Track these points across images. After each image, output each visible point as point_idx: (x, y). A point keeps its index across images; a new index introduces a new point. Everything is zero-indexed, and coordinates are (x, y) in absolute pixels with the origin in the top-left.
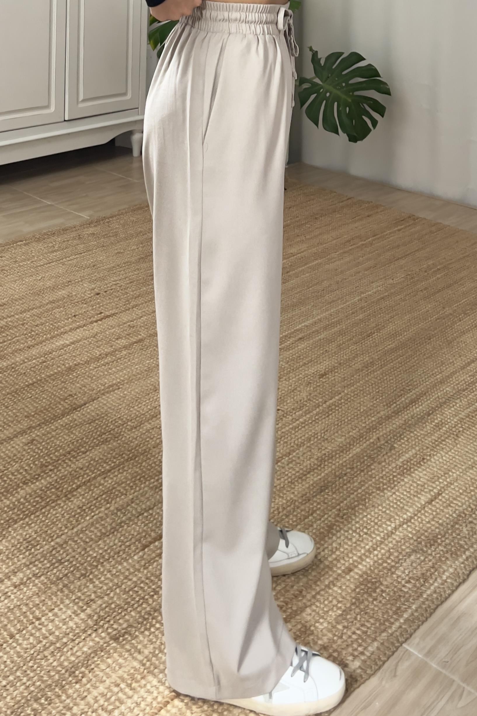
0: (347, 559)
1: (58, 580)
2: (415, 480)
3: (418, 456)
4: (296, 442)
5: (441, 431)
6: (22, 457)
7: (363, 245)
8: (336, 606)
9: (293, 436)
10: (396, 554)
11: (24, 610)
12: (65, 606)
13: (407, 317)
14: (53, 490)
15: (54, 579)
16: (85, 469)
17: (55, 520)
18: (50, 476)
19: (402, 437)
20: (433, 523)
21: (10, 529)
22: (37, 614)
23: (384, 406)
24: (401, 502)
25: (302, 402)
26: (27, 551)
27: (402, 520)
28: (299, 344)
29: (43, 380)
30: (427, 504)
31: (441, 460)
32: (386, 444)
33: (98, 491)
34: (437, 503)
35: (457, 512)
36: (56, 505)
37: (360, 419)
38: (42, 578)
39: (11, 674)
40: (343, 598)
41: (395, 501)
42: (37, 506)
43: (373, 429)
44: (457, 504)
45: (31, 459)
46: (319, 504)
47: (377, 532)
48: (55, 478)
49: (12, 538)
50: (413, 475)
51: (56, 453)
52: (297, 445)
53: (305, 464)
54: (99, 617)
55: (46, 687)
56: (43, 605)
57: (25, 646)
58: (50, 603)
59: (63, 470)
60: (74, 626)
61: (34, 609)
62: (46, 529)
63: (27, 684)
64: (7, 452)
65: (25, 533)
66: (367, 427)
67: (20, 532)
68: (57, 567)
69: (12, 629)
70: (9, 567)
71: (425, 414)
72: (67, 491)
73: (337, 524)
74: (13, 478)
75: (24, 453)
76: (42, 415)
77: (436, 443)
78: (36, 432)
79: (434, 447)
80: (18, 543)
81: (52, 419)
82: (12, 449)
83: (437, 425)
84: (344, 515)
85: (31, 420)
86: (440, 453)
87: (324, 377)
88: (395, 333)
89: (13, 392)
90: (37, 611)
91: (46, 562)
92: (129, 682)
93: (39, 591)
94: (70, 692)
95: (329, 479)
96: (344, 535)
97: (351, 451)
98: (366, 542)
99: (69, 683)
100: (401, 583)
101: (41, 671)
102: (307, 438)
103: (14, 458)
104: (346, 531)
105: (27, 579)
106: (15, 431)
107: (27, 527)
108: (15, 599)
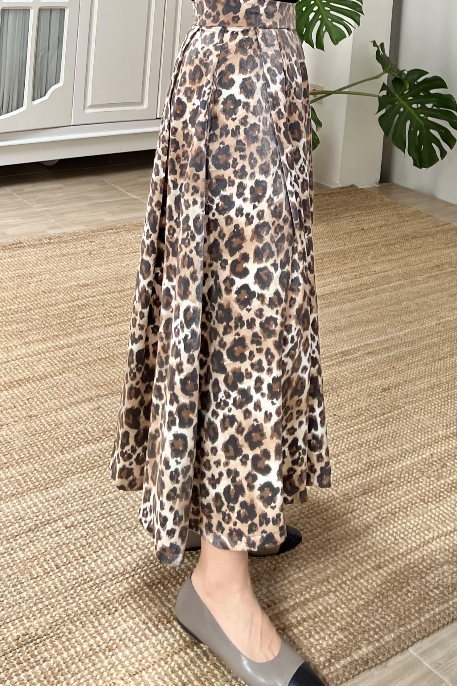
0: (379, 558)
1: (105, 528)
4: (347, 446)
6: (87, 420)
8: (360, 596)
9: (345, 440)
10: (428, 561)
11: (71, 548)
12: (108, 551)
15: (102, 527)
21: (68, 479)
24: (443, 516)
25: (360, 411)
26: (81, 500)
27: (441, 532)
29: (115, 357)
32: (438, 461)
37: (416, 435)
38: (92, 524)
39: (53, 597)
40: (368, 590)
41: (437, 514)
42: (95, 464)
43: (428, 446)
45: (95, 423)
46: (359, 504)
47: (413, 539)
52: (348, 449)
53: (352, 467)
54: (138, 565)
55: (82, 613)
56: (89, 547)
57: (68, 577)
60: (115, 569)
61: (81, 549)
62: (100, 485)
63: (66, 608)
64: (74, 414)
65: (81, 485)
66: (422, 443)
67: (77, 483)
68: (106, 518)
69: (59, 561)
70: (63, 510)
73: (374, 525)
74: (77, 436)
75: (90, 417)
76: (110, 387)
78: (103, 400)
80: (74, 492)
82: (79, 412)
84: (383, 518)
85: (99, 390)
87: (387, 391)
89: (86, 363)
90: (83, 551)
91: (96, 511)
92: (156, 623)
93: (87, 534)
94: (103, 621)
95: (374, 484)
96: (380, 536)
97: (401, 462)
98: (400, 545)
99: (103, 614)
100: (429, 587)
101: (80, 599)
102: (359, 444)
103: (80, 420)
104: (382, 533)
105: (78, 523)
106: (83, 397)
107: (83, 480)
108: (65, 538)
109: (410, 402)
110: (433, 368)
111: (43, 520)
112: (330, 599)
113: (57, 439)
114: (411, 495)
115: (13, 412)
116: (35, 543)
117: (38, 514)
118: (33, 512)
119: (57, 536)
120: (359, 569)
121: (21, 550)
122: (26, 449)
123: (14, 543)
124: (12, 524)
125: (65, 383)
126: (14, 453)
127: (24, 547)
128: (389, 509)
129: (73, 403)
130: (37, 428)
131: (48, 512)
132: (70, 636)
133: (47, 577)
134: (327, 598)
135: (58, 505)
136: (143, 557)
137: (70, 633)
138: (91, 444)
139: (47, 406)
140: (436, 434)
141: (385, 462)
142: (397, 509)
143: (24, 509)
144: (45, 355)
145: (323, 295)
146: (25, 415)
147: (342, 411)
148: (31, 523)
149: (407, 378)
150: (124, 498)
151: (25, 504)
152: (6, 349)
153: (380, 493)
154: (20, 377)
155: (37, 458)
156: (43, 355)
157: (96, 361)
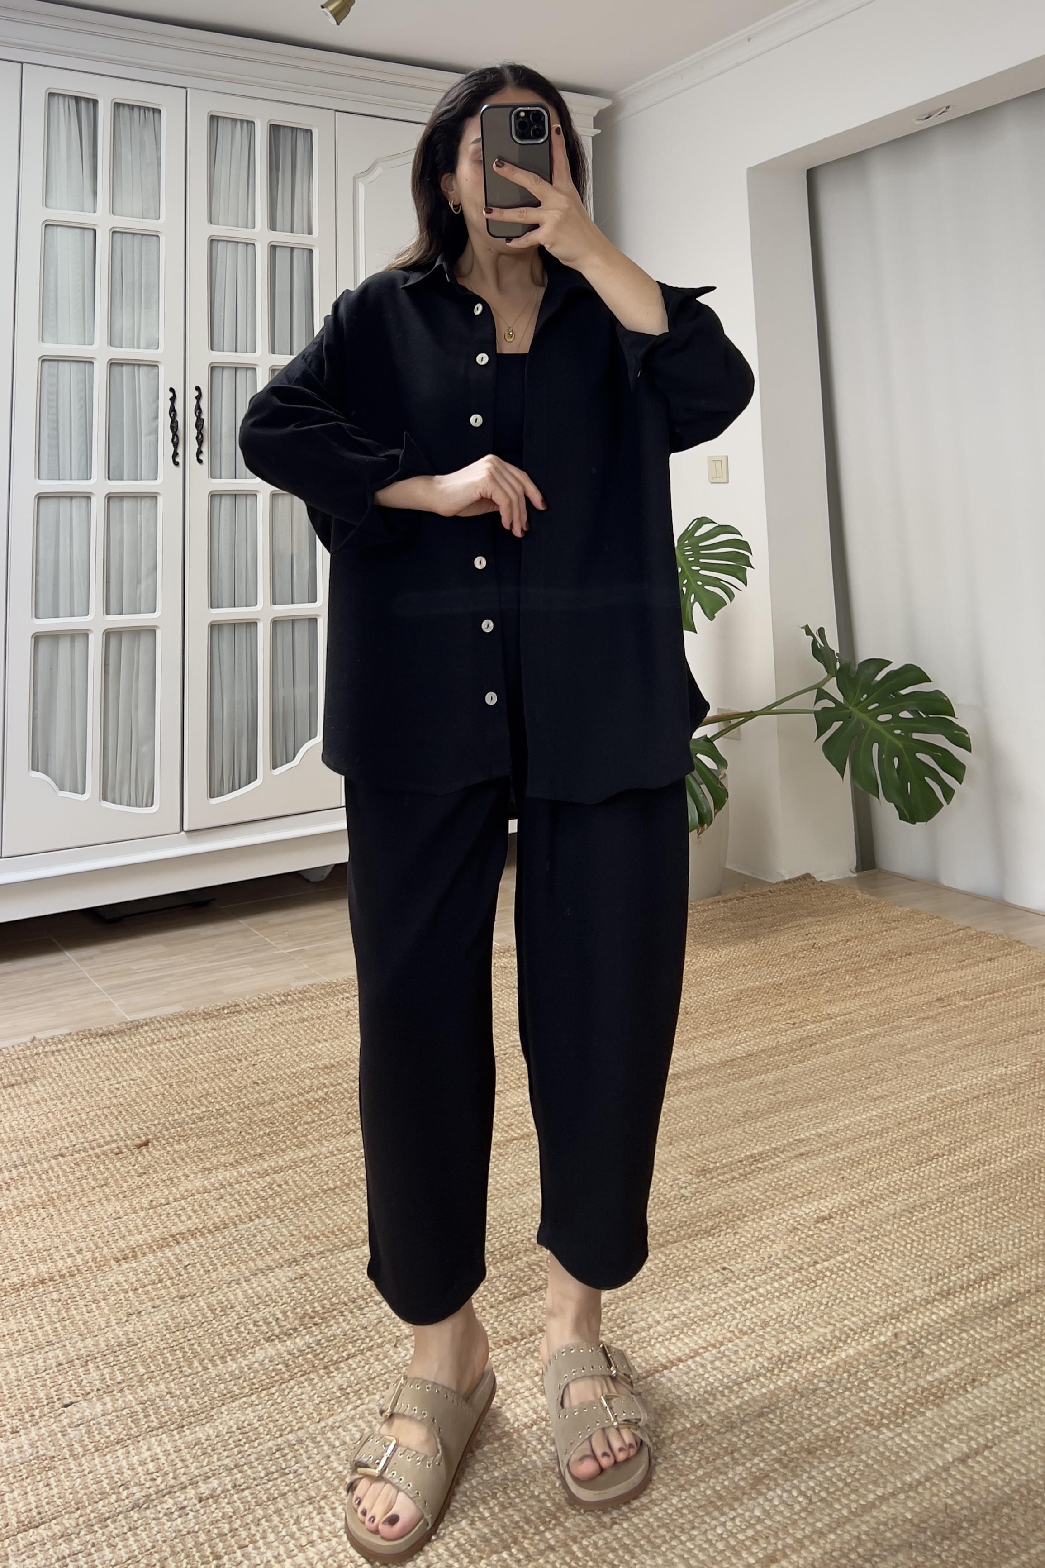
0: (773, 1541)
1: (269, 1500)
2: (946, 1416)
3: (965, 1374)
4: (740, 1326)
5: (1024, 1334)
6: (279, 1299)
7: (967, 1007)
9: (738, 1315)
10: (870, 1545)
11: (201, 1540)
13: (1013, 1134)
14: (309, 1356)
15: (264, 1498)
16: (369, 1329)
17: (296, 1405)
18: (312, 1332)
19: (943, 1337)
20: (959, 1498)
21: (223, 1409)
22: (219, 1550)
23: (924, 1280)
24: (907, 1453)
25: (772, 1259)
26: (236, 1447)
27: (899, 1485)
28: (796, 1163)
29: (351, 1185)
30: (956, 1463)
31: (1008, 1386)
32: (908, 1347)
33: (381, 1367)
34: (979, 1462)
35: (1014, 1484)
36: (306, 1380)
37: (871, 1299)
38: (246, 1493)
41: (895, 1449)
42: (277, 1378)
43: (892, 1319)
44: (1018, 1471)
45: (292, 1304)
46: (748, 1436)
47: (845, 1501)
48: (319, 1337)
49: (221, 1424)
50: (946, 1407)
51: (334, 1299)
52: (741, 1331)
53: (744, 1365)
56: (233, 1537)
58: (244, 1534)
59: (335, 1327)
61: (218, 1540)
62: (277, 1417)
64: (259, 1288)
65: (243, 1419)
66: (882, 1314)
67: (237, 1415)
68: (276, 1479)
70: (202, 1467)
71: (1001, 1302)
72: (331, 1360)
73: (771, 1474)
74: (255, 1329)
75: (284, 1293)
76: (332, 1237)
77: (1009, 1355)
78: (313, 1263)
79: (1000, 1361)
80: (227, 1433)
81: (346, 1245)
82: (268, 1285)
83: (1020, 1324)
84: (791, 1461)
85: (312, 1244)
86: (1010, 1374)
87: (826, 1222)
88: (984, 1159)
89: (299, 1198)
90: (221, 1545)
91: (260, 1468)
93: (234, 1513)
95: (782, 1396)
96: (781, 1497)
98: (818, 1515)
102: (764, 1321)
103: (267, 1300)
104: (786, 1491)
105: (223, 1492)
106: (281, 1258)
107: (250, 1409)
108: (194, 1521)
109: (866, 1238)
110: (915, 1176)
111: (162, 1486)
113: (220, 1335)
114: (849, 1415)
115: (155, 1289)
116: (138, 1532)
117: (154, 1476)
118: (148, 1473)
119: (180, 1516)
121: (110, 1545)
122: (162, 1354)
123: (100, 1532)
124: (104, 1495)
125: (255, 1236)
127: (117, 1539)
128: (805, 1445)
129: (262, 1271)
130: (189, 1317)
131: (175, 1471)
135: (195, 1457)
136: (327, 1553)
138: (277, 1342)
140: (910, 1295)
141: (808, 1353)
142: (819, 1443)
143: (132, 1468)
144: (233, 1189)
145: (732, 1060)
146: (175, 1294)
147: (739, 1260)
148: (138, 1494)
149: (866, 1195)
150: (313, 1440)
151: (136, 1457)
152: (169, 1182)
153: (792, 1413)
154: (182, 1227)
155: (176, 1372)
156: (229, 1188)
157: (317, 1194)
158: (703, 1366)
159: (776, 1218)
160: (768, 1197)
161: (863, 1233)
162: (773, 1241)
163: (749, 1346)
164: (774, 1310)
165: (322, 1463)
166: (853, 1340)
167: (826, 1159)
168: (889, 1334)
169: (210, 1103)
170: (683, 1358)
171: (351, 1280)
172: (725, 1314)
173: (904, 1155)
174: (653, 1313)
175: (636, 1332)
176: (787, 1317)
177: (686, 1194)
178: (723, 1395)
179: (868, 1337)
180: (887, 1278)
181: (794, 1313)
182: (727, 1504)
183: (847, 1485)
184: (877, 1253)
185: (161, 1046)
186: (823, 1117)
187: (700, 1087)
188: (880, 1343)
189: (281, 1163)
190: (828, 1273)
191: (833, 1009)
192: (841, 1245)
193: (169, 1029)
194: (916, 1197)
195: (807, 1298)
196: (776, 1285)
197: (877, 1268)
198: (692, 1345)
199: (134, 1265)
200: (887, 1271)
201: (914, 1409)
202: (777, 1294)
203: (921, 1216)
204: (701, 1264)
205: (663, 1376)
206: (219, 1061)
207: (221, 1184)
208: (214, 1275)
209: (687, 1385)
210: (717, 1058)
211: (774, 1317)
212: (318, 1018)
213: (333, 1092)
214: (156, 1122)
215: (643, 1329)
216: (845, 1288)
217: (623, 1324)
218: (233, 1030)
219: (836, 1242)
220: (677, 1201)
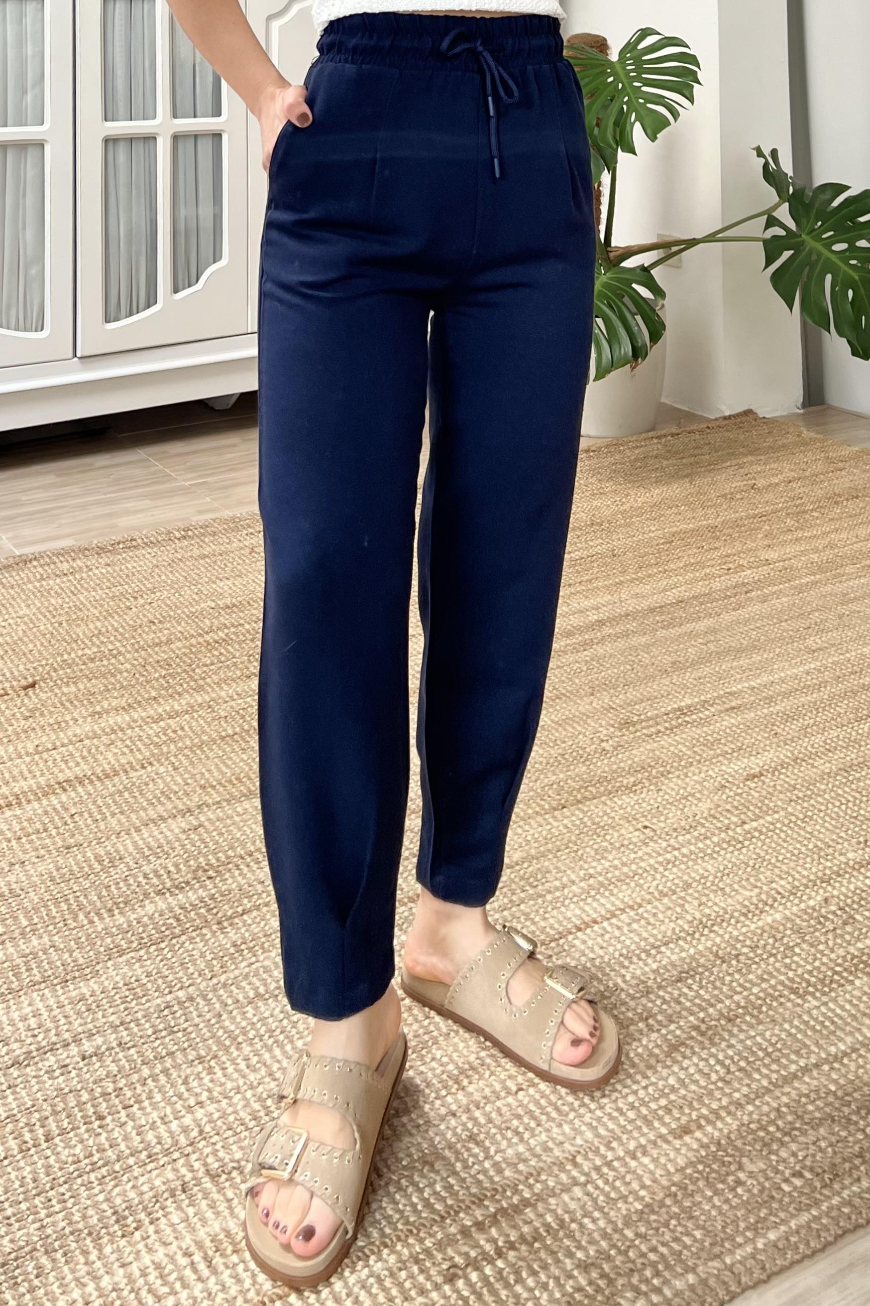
0: (687, 1111)
1: (156, 1059)
4: (660, 887)
6: (171, 851)
9: (658, 876)
12: (151, 1104)
14: (203, 911)
15: (151, 1057)
17: (186, 961)
18: (206, 886)
21: (110, 963)
22: (102, 1109)
23: (859, 843)
24: (833, 1023)
25: (697, 818)
26: (123, 1003)
27: (823, 1056)
28: (727, 718)
32: (839, 912)
36: (198, 935)
37: (801, 862)
38: (132, 1051)
39: (25, 1200)
41: (821, 1019)
42: (167, 933)
43: (823, 882)
45: (185, 856)
46: (665, 1002)
47: (765, 1071)
48: (213, 891)
49: (107, 979)
52: (661, 892)
53: (663, 928)
54: (201, 1132)
55: (72, 1233)
56: (117, 1096)
57: (64, 1158)
58: (129, 1094)
59: (230, 881)
60: (155, 1141)
61: (101, 1100)
62: (167, 973)
63: (45, 1222)
64: (150, 839)
65: (130, 974)
66: (812, 877)
67: (124, 970)
68: (164, 1037)
69: (53, 1126)
70: (86, 1023)
72: (225, 916)
73: (688, 1042)
74: (144, 881)
75: (177, 844)
76: (229, 787)
78: (209, 813)
80: (113, 989)
81: (245, 796)
82: (160, 836)
84: (709, 1029)
85: (208, 794)
87: (756, 780)
89: (195, 745)
90: (104, 1105)
91: (147, 1025)
92: (210, 1253)
93: (119, 1071)
94: (108, 1250)
95: (702, 960)
96: (697, 1065)
97: (763, 916)
98: (736, 1085)
99: (111, 1235)
100: (783, 1173)
101: (74, 1205)
102: (686, 882)
103: (158, 851)
104: (703, 1059)
105: (107, 1049)
106: (175, 808)
107: (137, 965)
108: (76, 1079)
109: (798, 798)
110: (854, 733)
111: (44, 1043)
112: (572, 1199)
113: (108, 887)
114: (773, 982)
115: (39, 839)
116: (18, 1089)
117: (36, 1032)
118: (29, 1029)
119: (62, 1074)
120: (643, 1135)
122: (45, 906)
125: (147, 784)
126: (21, 917)
128: (725, 1011)
129: (153, 821)
130: (75, 868)
131: (57, 1027)
132: (36, 1282)
133: (24, 1157)
134: (566, 1197)
135: (79, 1013)
136: (216, 1115)
137: (37, 1277)
138: (168, 895)
139: (103, 827)
140: (843, 859)
141: (732, 917)
142: (740, 1011)
143: (12, 1023)
144: (125, 734)
145: (661, 607)
146: (60, 844)
147: (662, 818)
148: (18, 1051)
149: (800, 753)
150: (204, 998)
151: (17, 1013)
152: (56, 727)
153: (712, 979)
154: (69, 774)
155: (61, 924)
156: (120, 734)
157: (214, 741)
158: (619, 928)
159: (703, 775)
160: (695, 752)
161: (796, 792)
162: (699, 800)
163: (669, 908)
164: (697, 871)
165: (213, 1021)
166: (780, 904)
167: (759, 713)
168: (819, 898)
169: (102, 643)
170: (599, 919)
171: (248, 832)
172: (645, 875)
173: (842, 711)
174: (569, 872)
175: (549, 892)
176: (711, 878)
177: (608, 748)
178: (640, 959)
179: (796, 901)
180: (821, 840)
181: (719, 875)
182: (640, 1072)
183: (768, 1055)
184: (810, 813)
185: (51, 582)
186: (757, 669)
187: (626, 635)
188: (808, 907)
189: (177, 707)
190: (756, 834)
191: (772, 555)
192: (771, 805)
193: (59, 565)
194: (853, 756)
195: (733, 860)
196: (700, 845)
197: (809, 829)
198: (608, 906)
199: (18, 812)
200: (820, 832)
201: (842, 977)
202: (701, 855)
203: (858, 775)
204: (621, 822)
205: (576, 938)
206: (112, 598)
207: (112, 730)
208: (102, 826)
209: (602, 948)
210: (645, 604)
211: (698, 878)
212: (221, 555)
213: (234, 633)
214: (44, 662)
215: (557, 889)
216: (774, 850)
217: (535, 883)
218: (129, 566)
219: (767, 802)
220: (597, 755)
